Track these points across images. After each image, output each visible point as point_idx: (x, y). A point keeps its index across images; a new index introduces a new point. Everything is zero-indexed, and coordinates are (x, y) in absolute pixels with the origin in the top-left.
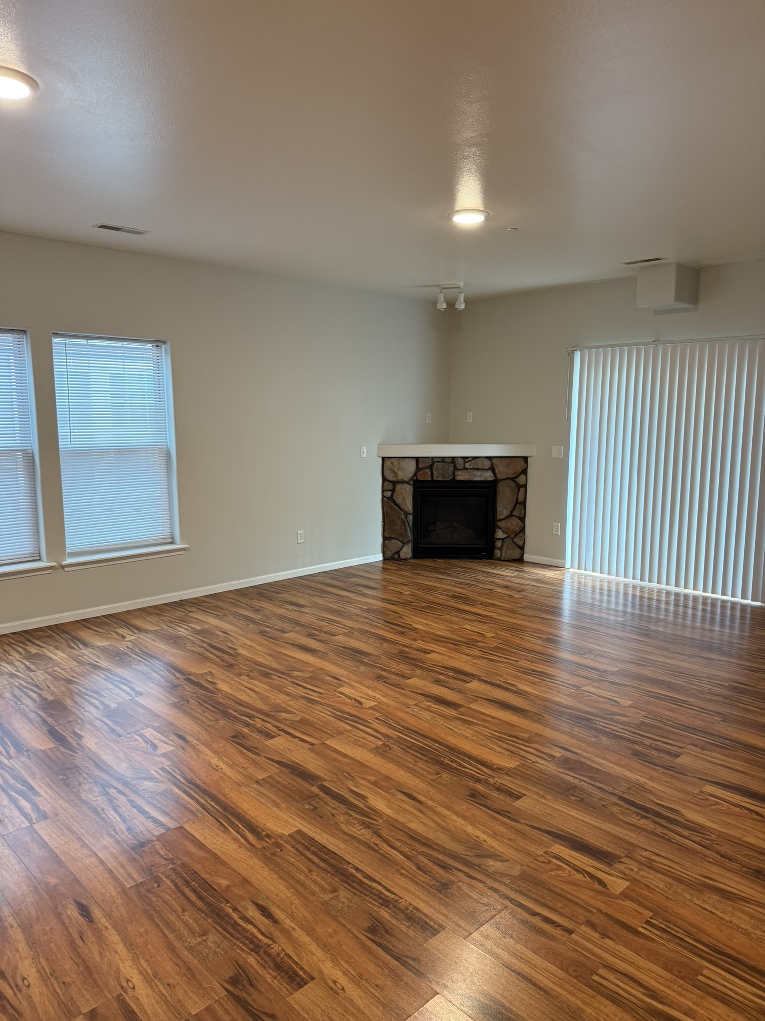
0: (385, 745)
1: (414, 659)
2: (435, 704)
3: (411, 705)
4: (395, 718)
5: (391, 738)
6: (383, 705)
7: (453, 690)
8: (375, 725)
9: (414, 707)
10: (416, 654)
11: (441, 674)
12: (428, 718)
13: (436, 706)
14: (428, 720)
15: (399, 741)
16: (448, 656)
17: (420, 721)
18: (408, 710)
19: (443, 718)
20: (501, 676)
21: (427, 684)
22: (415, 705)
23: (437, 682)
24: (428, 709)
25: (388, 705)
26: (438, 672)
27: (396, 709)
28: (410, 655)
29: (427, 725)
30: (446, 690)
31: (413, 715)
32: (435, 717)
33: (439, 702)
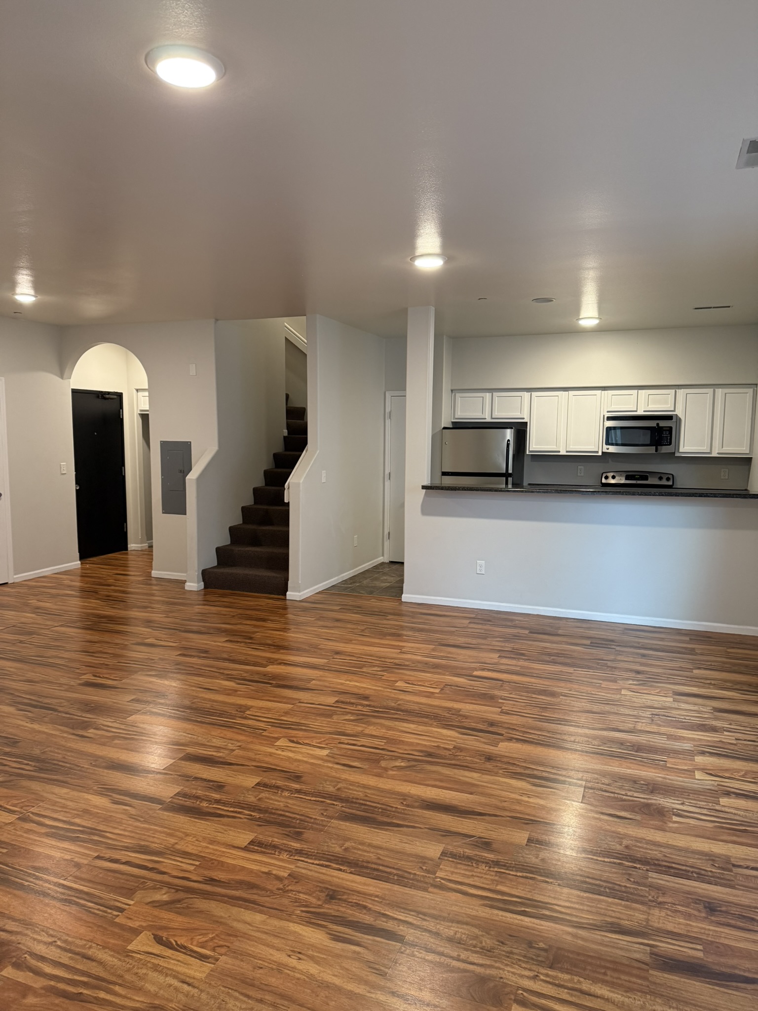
0: (244, 712)
1: (269, 823)
2: (212, 755)
3: (238, 749)
4: (247, 733)
5: (240, 717)
6: (266, 744)
7: (196, 778)
8: (262, 725)
9: (234, 748)
10: (272, 835)
11: (218, 802)
12: (215, 740)
13: (210, 753)
14: (214, 738)
15: (233, 717)
16: (219, 843)
17: (222, 735)
18: (239, 744)
19: (200, 742)
20: (131, 816)
21: (230, 780)
22: (234, 750)
23: (219, 787)
24: (218, 748)
25: (261, 744)
26: (224, 804)
27: (252, 742)
28: (280, 830)
29: (213, 733)
30: (204, 776)
31: (231, 740)
32: (208, 742)
33: (210, 759)
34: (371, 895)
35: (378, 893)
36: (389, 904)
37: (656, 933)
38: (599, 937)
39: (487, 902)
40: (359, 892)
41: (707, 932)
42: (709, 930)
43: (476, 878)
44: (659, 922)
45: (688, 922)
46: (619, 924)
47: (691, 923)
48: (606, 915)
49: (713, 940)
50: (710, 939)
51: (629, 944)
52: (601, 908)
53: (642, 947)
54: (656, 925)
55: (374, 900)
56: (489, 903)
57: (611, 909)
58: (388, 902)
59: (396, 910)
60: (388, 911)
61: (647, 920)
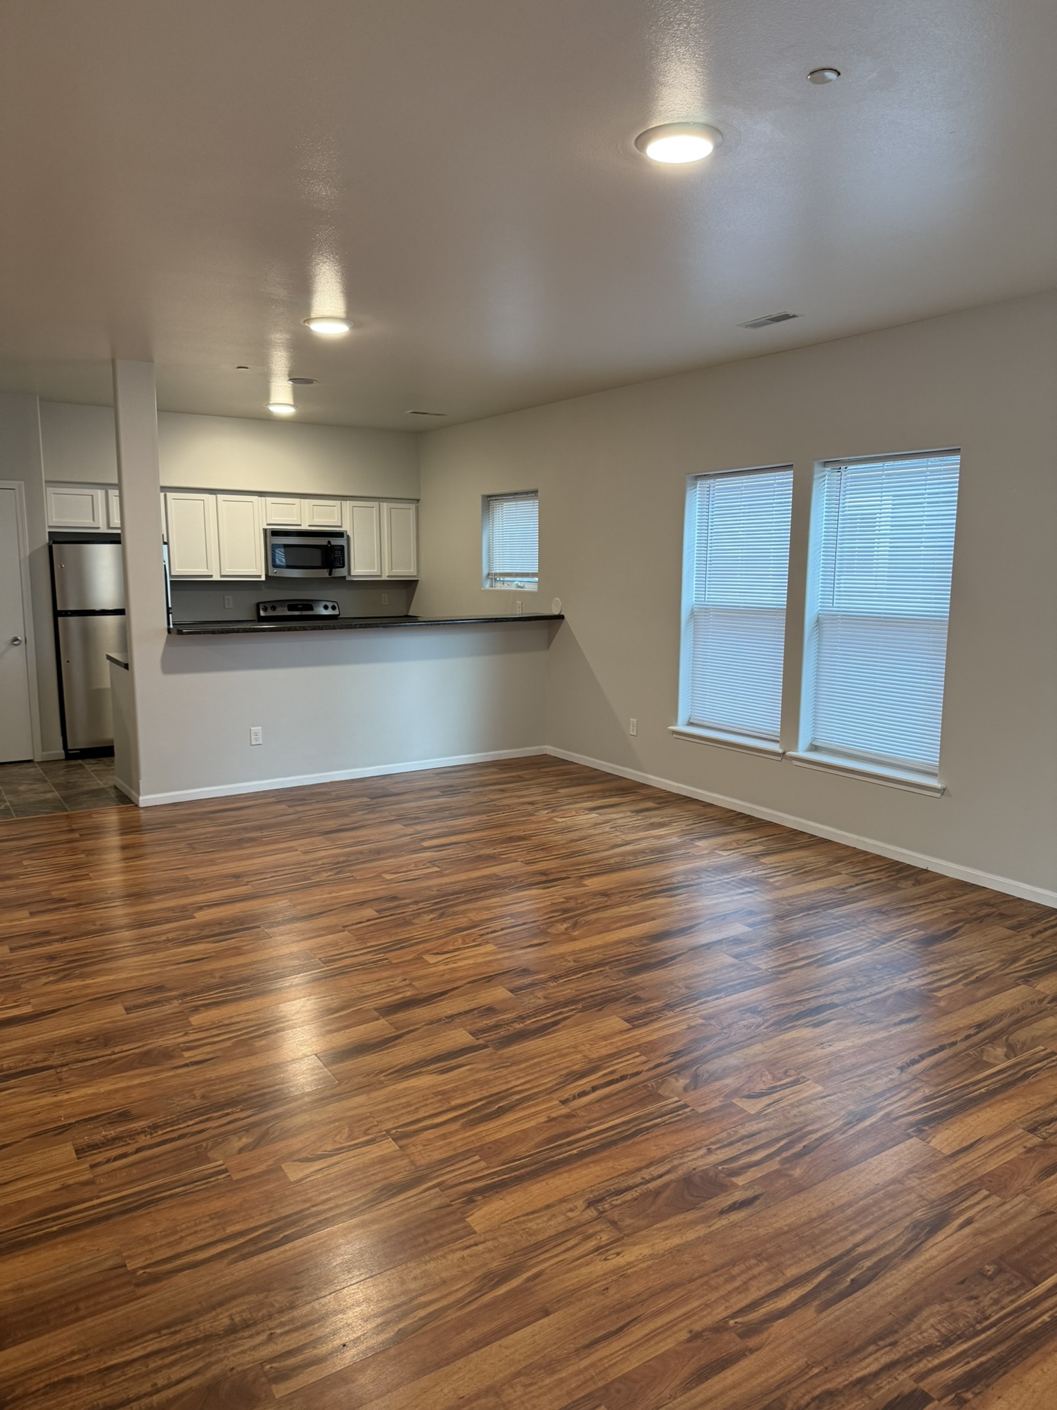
34: (62, 1358)
35: (69, 1350)
36: (102, 1350)
37: (429, 1171)
38: (386, 1210)
39: (233, 1256)
40: (35, 1369)
41: (469, 1140)
42: (469, 1137)
43: (189, 1238)
44: (423, 1158)
45: (447, 1141)
46: (391, 1185)
47: (450, 1140)
48: (371, 1184)
49: (480, 1144)
50: (477, 1145)
51: (419, 1196)
52: (359, 1180)
53: (432, 1191)
54: (423, 1162)
55: (74, 1361)
56: (236, 1255)
57: (370, 1173)
58: (97, 1349)
59: (122, 1350)
60: (111, 1360)
61: (412, 1163)
